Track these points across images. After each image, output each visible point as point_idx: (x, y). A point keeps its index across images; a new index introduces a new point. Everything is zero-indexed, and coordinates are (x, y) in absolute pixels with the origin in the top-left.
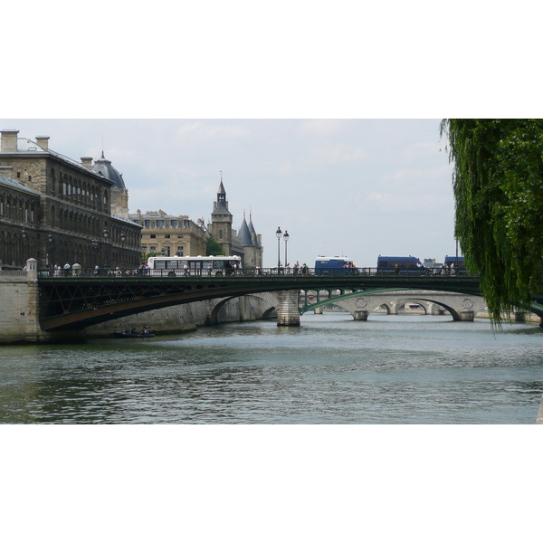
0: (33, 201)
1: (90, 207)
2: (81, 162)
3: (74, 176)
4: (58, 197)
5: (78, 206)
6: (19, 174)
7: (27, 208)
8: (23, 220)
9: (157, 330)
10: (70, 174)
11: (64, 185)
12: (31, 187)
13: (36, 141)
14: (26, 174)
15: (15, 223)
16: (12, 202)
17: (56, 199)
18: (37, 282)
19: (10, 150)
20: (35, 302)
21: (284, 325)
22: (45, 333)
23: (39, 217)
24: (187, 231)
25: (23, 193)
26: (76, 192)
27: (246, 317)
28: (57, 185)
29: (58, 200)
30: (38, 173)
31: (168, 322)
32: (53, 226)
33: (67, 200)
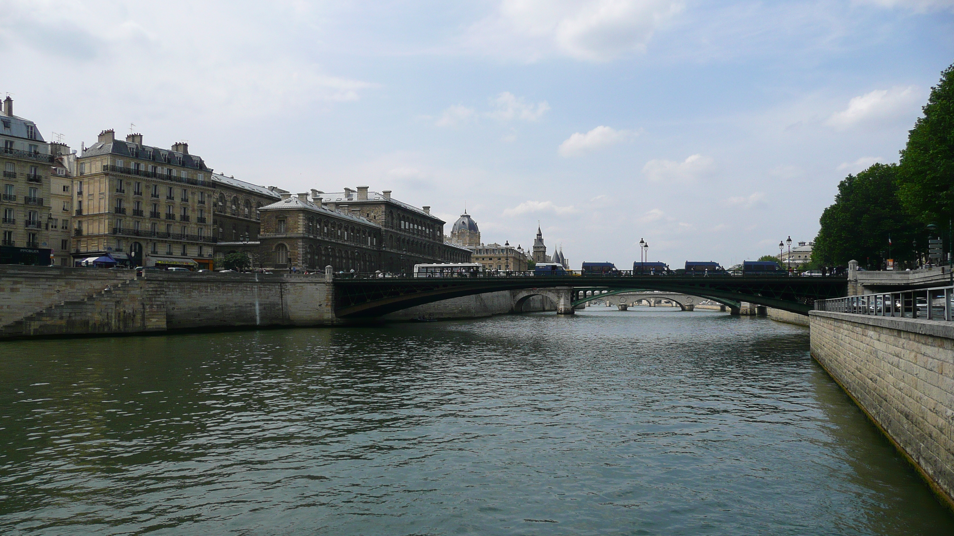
0: (375, 232)
1: (426, 237)
2: (423, 209)
3: (411, 217)
4: (397, 230)
5: (415, 236)
6: (368, 214)
7: (370, 236)
8: (366, 243)
9: (451, 317)
10: (406, 215)
11: (402, 222)
12: (375, 223)
13: (382, 194)
14: (372, 214)
15: (359, 246)
16: (355, 231)
17: (393, 230)
18: (332, 283)
19: (363, 199)
20: (331, 297)
21: (561, 314)
22: (339, 319)
23: (380, 242)
24: (511, 255)
25: (366, 226)
26: (414, 227)
27: (547, 308)
28: (395, 221)
29: (395, 231)
30: (380, 213)
31: (461, 312)
32: (391, 248)
33: (405, 232)
